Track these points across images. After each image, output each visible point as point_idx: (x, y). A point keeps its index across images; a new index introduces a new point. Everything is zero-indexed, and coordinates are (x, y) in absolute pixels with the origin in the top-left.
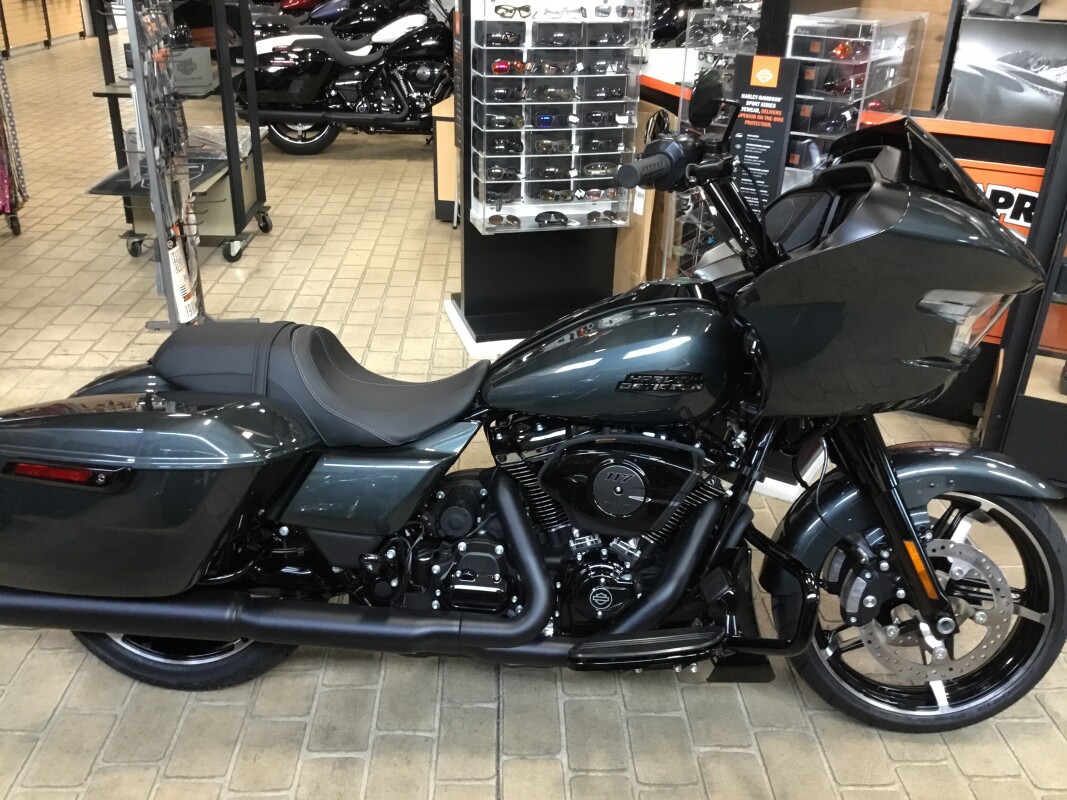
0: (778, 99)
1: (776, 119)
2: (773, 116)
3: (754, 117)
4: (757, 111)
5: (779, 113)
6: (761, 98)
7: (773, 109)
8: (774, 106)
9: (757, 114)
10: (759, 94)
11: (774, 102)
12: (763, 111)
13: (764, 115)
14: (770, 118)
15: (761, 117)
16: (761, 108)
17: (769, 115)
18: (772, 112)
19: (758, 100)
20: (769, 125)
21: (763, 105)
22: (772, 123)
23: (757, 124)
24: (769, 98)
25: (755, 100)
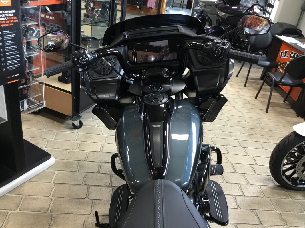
0: (14, 11)
1: (15, 21)
2: (13, 20)
3: (4, 22)
4: (5, 19)
5: (15, 18)
6: (6, 12)
7: (12, 16)
8: (13, 15)
9: (5, 20)
10: (4, 10)
11: (12, 13)
12: (8, 18)
13: (9, 20)
14: (12, 21)
15: (8, 22)
16: (6, 17)
17: (12, 20)
18: (12, 18)
19: (4, 14)
20: (12, 24)
21: (7, 15)
22: (13, 23)
23: (6, 25)
24: (9, 11)
25: (3, 14)
